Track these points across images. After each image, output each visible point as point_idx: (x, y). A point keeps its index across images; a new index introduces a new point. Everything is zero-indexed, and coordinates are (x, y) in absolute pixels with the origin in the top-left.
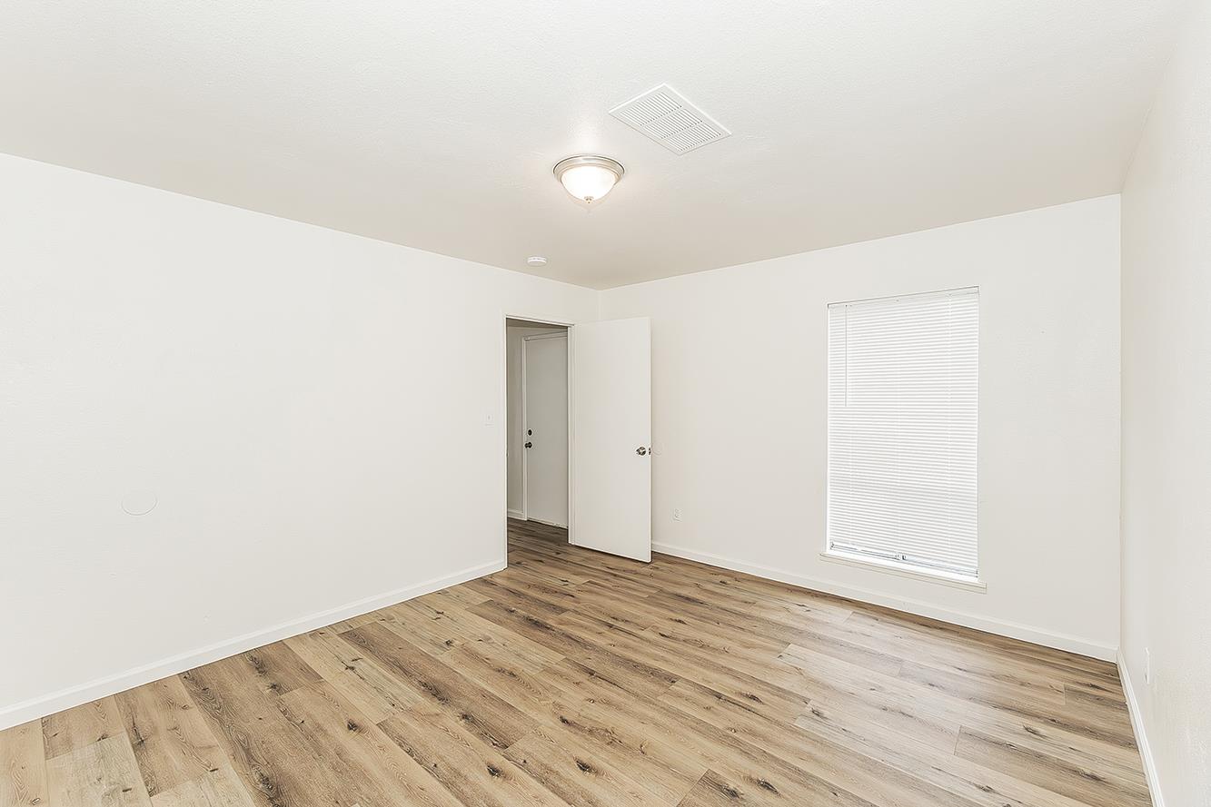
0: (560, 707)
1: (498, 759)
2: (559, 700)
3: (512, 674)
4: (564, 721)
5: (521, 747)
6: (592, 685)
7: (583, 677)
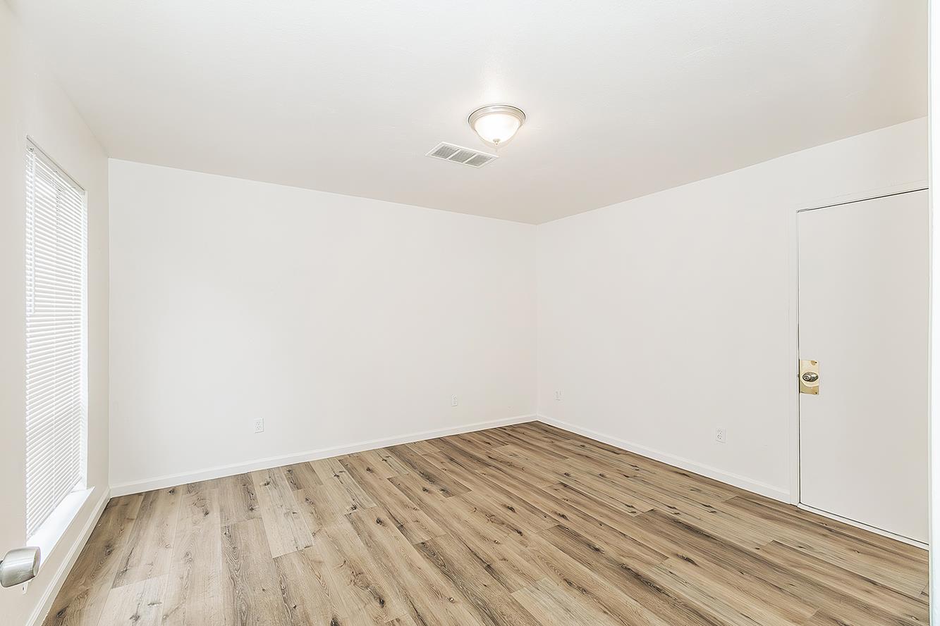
0: (522, 543)
1: (562, 521)
2: (522, 547)
3: (570, 584)
4: (520, 533)
5: (549, 524)
6: (491, 555)
7: (498, 565)
